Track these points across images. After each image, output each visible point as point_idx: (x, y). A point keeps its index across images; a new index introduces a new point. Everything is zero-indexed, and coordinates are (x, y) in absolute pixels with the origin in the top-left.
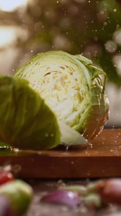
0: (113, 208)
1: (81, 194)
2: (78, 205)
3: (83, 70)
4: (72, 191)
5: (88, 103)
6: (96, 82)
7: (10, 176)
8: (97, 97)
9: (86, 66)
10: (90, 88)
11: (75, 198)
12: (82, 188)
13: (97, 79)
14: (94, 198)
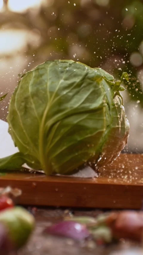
0: (125, 244)
1: (89, 227)
2: (86, 239)
3: (104, 86)
4: (80, 222)
5: (108, 125)
6: (118, 101)
7: (9, 202)
8: (118, 118)
9: (108, 82)
10: (112, 107)
11: (82, 231)
12: (92, 220)
13: (119, 98)
14: (104, 232)
